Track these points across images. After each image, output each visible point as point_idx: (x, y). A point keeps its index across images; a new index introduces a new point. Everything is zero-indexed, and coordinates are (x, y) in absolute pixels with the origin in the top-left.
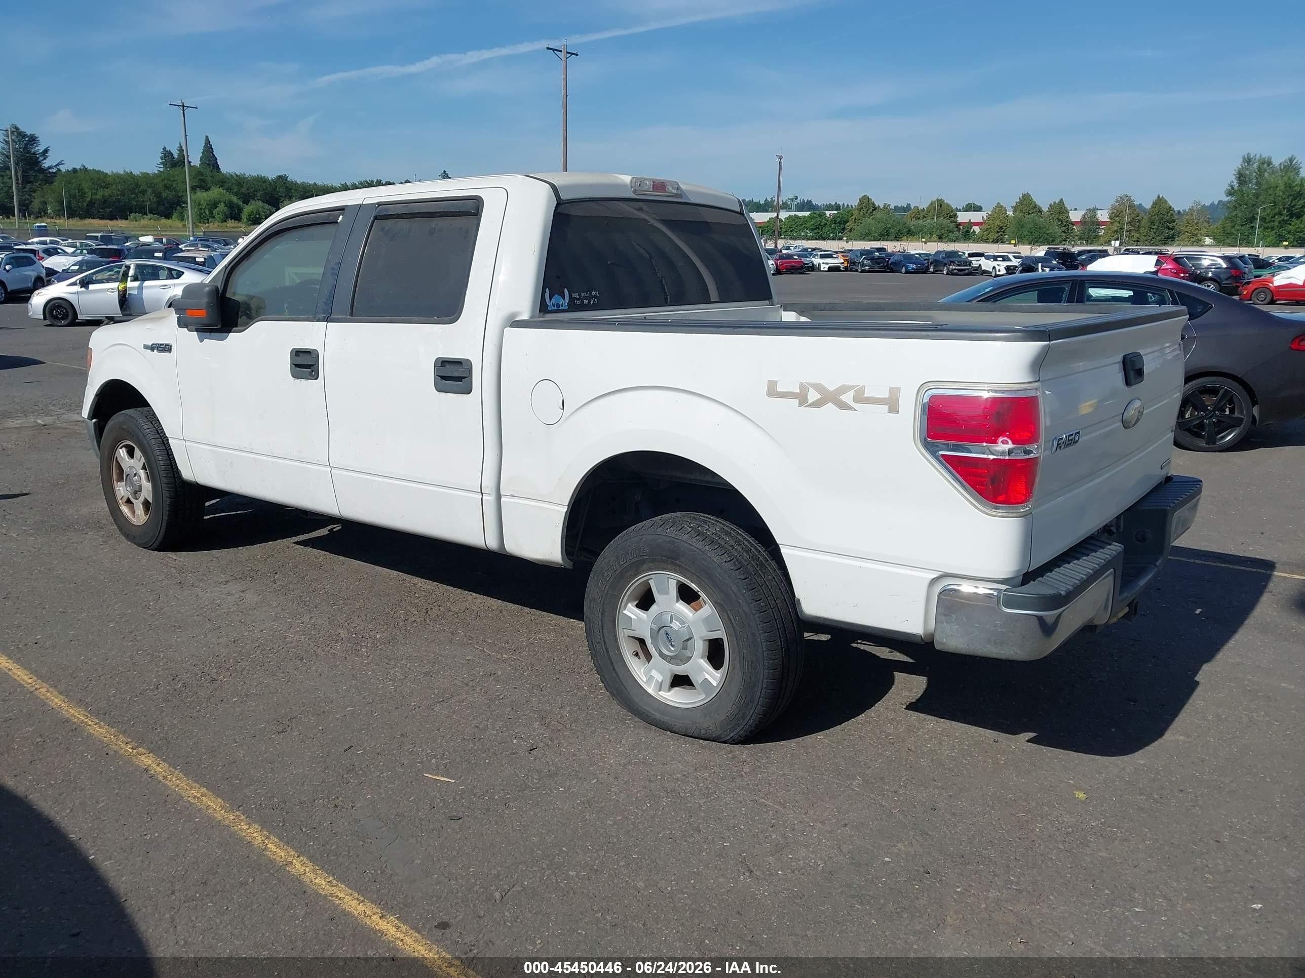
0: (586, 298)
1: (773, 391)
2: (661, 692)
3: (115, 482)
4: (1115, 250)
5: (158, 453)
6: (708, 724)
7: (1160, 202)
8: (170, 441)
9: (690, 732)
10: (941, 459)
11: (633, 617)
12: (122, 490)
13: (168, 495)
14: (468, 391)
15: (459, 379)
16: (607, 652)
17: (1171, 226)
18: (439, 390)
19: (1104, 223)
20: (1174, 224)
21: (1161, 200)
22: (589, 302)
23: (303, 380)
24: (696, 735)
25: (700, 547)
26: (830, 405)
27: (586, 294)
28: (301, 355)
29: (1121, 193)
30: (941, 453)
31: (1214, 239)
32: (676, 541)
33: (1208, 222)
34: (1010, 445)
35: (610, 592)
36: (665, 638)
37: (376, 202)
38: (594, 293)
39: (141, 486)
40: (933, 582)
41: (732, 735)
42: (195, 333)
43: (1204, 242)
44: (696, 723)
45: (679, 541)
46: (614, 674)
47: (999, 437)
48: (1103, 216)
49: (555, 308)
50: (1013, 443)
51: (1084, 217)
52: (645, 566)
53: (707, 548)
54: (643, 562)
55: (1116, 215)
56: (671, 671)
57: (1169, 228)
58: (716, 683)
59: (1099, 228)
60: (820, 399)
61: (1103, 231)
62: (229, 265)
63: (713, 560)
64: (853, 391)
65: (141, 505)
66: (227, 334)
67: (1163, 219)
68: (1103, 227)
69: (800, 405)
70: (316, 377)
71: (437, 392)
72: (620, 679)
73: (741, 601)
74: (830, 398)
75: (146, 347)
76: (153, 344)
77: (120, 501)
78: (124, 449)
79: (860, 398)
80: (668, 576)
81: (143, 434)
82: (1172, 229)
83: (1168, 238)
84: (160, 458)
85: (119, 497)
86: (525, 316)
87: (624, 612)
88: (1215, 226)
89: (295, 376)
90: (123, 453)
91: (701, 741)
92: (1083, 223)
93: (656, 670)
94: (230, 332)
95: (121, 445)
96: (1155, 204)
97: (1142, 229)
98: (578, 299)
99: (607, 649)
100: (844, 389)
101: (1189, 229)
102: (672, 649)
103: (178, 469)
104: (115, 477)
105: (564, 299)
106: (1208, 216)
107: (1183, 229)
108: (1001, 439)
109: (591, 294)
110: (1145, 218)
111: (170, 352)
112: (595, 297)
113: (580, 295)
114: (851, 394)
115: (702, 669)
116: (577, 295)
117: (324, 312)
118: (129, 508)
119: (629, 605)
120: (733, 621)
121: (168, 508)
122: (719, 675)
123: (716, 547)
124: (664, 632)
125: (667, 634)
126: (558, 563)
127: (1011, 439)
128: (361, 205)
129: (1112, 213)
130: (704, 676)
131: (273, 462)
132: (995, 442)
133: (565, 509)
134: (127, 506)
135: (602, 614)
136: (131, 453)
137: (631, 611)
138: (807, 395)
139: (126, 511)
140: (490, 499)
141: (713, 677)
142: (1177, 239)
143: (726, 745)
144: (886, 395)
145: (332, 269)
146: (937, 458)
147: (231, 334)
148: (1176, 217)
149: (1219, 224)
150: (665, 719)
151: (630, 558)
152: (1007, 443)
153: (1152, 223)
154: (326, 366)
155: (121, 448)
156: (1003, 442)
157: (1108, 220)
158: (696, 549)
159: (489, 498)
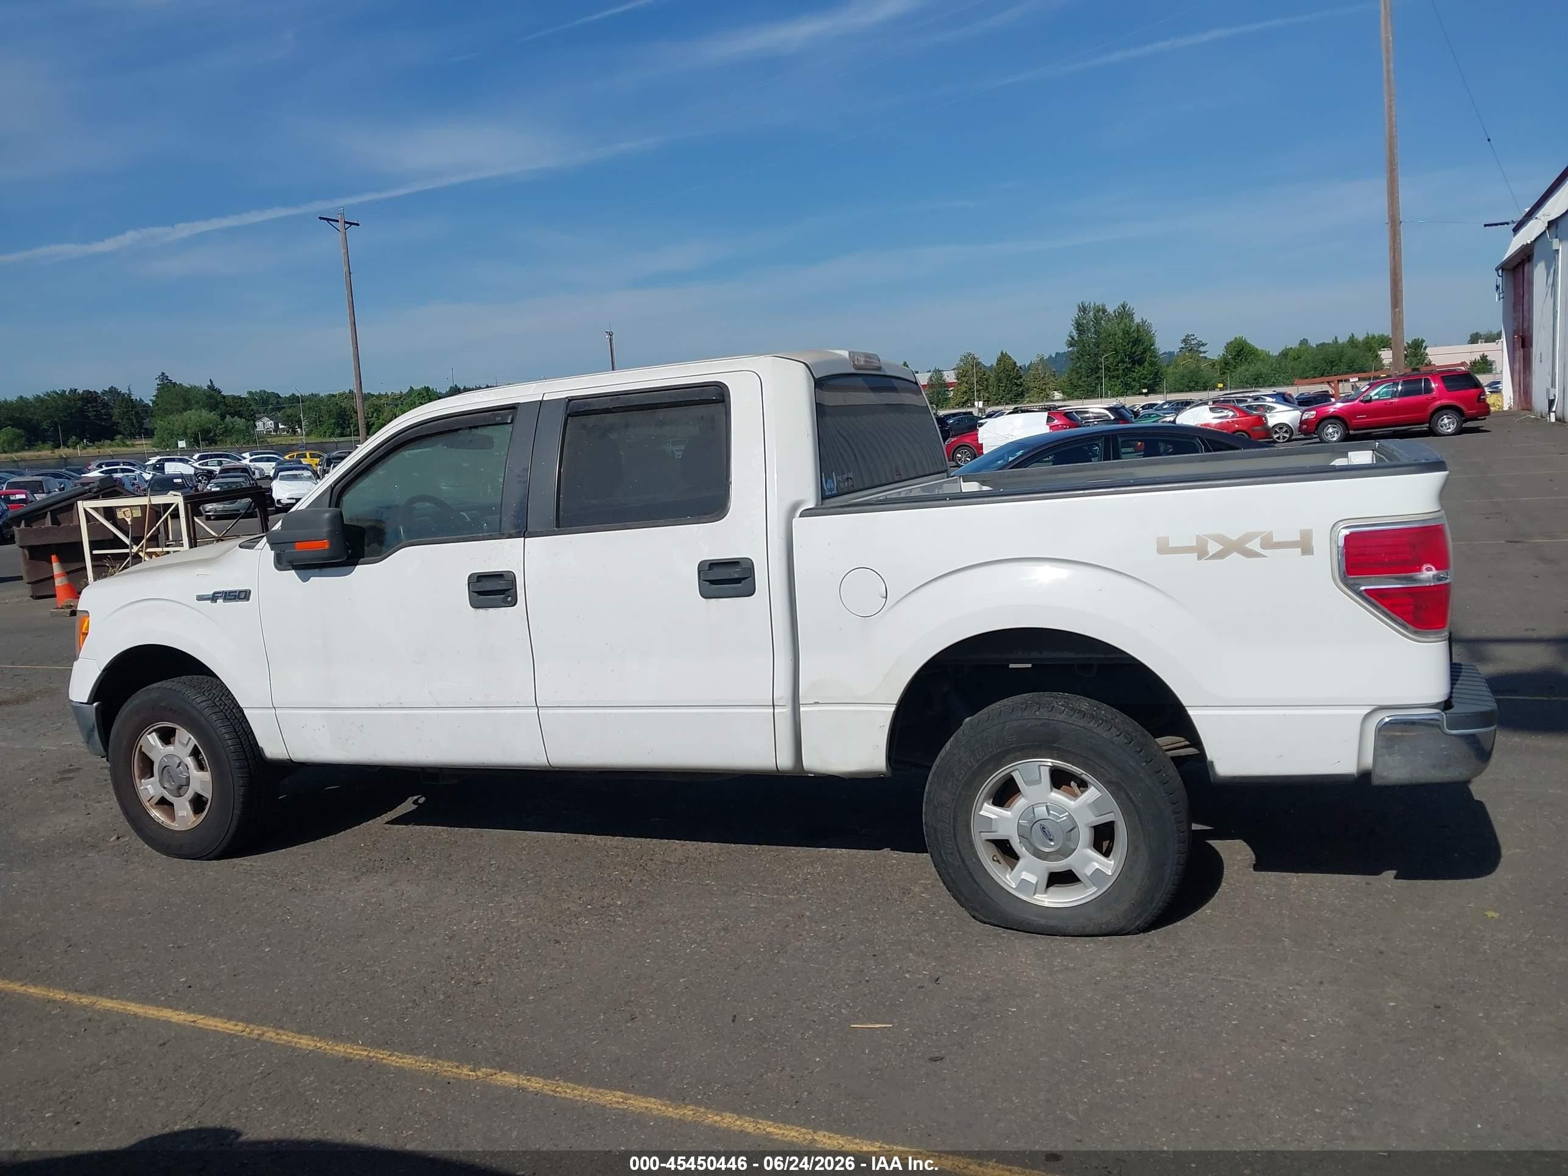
0: (845, 480)
1: (1164, 548)
2: (1037, 895)
3: (137, 780)
4: (979, 412)
5: (224, 731)
6: (1107, 917)
7: (1004, 358)
8: (246, 712)
9: (1088, 930)
10: (1364, 594)
11: (993, 816)
12: (149, 788)
13: (241, 782)
14: (750, 592)
15: (738, 581)
16: (963, 861)
17: (1018, 382)
18: (705, 595)
19: (951, 384)
20: (1022, 380)
21: (1004, 356)
23: (491, 610)
24: (1096, 932)
25: (1083, 724)
26: (1235, 556)
27: (846, 476)
28: (484, 579)
29: (964, 352)
30: (1363, 588)
31: (1063, 393)
32: (1052, 722)
33: (1054, 376)
34: (1434, 572)
35: (963, 793)
36: (1041, 833)
37: (565, 397)
38: (849, 474)
39: (188, 778)
40: (1367, 716)
41: (1137, 923)
42: (293, 571)
43: (1054, 396)
44: (1092, 919)
45: (1055, 722)
46: (976, 886)
47: (1423, 565)
48: (950, 377)
49: (830, 493)
50: (1437, 569)
51: (930, 379)
52: (1010, 757)
53: (1091, 725)
54: (1007, 752)
55: (962, 375)
56: (1048, 868)
57: (1017, 385)
58: (1110, 871)
59: (948, 391)
60: (1222, 550)
61: (952, 393)
62: (335, 485)
63: (1102, 736)
64: (1259, 538)
65: (188, 804)
66: (353, 567)
67: (1009, 375)
68: (951, 389)
69: (1199, 558)
70: (513, 603)
71: (704, 599)
72: (983, 890)
73: (1142, 776)
74: (1231, 547)
75: (200, 598)
76: (215, 593)
77: (148, 804)
78: (154, 734)
79: (1269, 543)
80: (1039, 763)
81: (197, 710)
82: (1020, 386)
83: (1018, 395)
84: (227, 736)
85: (144, 799)
86: (811, 504)
87: (981, 813)
88: (1062, 380)
89: (475, 605)
90: (154, 741)
91: (1101, 938)
92: (930, 385)
93: (1028, 871)
94: (356, 564)
95: (151, 729)
96: (999, 360)
97: (990, 388)
98: (841, 482)
99: (961, 858)
100: (1250, 537)
101: (1037, 384)
102: (1052, 843)
103: (259, 747)
104: (136, 773)
105: (833, 483)
106: (1054, 370)
107: (1032, 385)
108: (1425, 567)
110: (992, 375)
111: (248, 600)
112: (851, 478)
114: (1258, 540)
115: (1091, 860)
116: (840, 479)
117: (516, 527)
118: (160, 810)
119: (985, 804)
120: (1134, 799)
121: (241, 800)
122: (1113, 862)
123: (1101, 722)
124: (1039, 826)
125: (1043, 828)
126: (880, 773)
127: (1434, 566)
128: (541, 402)
129: (959, 373)
130: (1095, 866)
131: (437, 714)
132: (1420, 570)
133: (893, 709)
134: (156, 808)
135: (954, 819)
136: (167, 737)
137: (989, 810)
138: (1206, 547)
139: (158, 815)
140: (784, 712)
141: (1108, 866)
142: (1026, 395)
143: (1129, 936)
144: (1297, 537)
145: (518, 476)
146: (1359, 594)
147: (358, 567)
148: (1022, 373)
149: (1065, 377)
150: (1053, 923)
151: (991, 750)
152: (1431, 570)
153: (1000, 380)
154: (528, 587)
155: (149, 734)
156: (1428, 570)
157: (956, 381)
158: (1078, 728)
159: (784, 710)
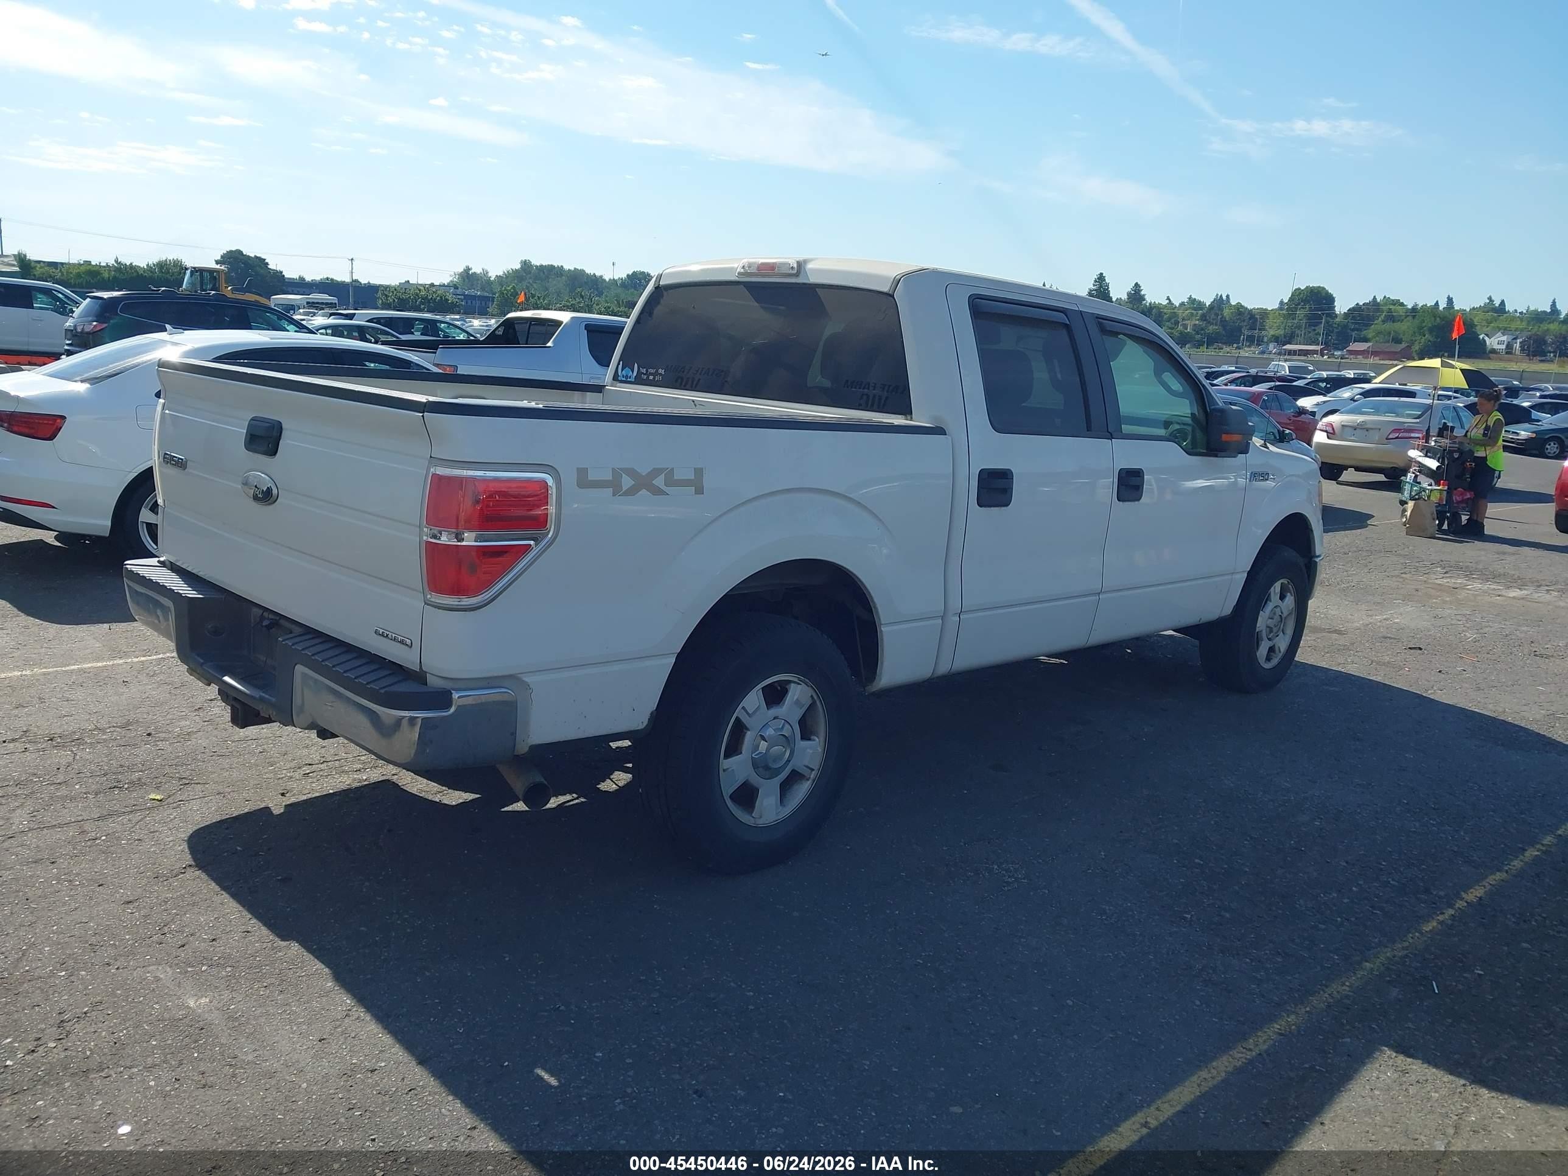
0: (651, 374)
22: (654, 378)
27: (652, 371)
38: (660, 371)
49: (624, 379)
98: (645, 374)
105: (633, 372)
109: (657, 371)
112: (660, 374)
113: (647, 371)
116: (644, 371)
